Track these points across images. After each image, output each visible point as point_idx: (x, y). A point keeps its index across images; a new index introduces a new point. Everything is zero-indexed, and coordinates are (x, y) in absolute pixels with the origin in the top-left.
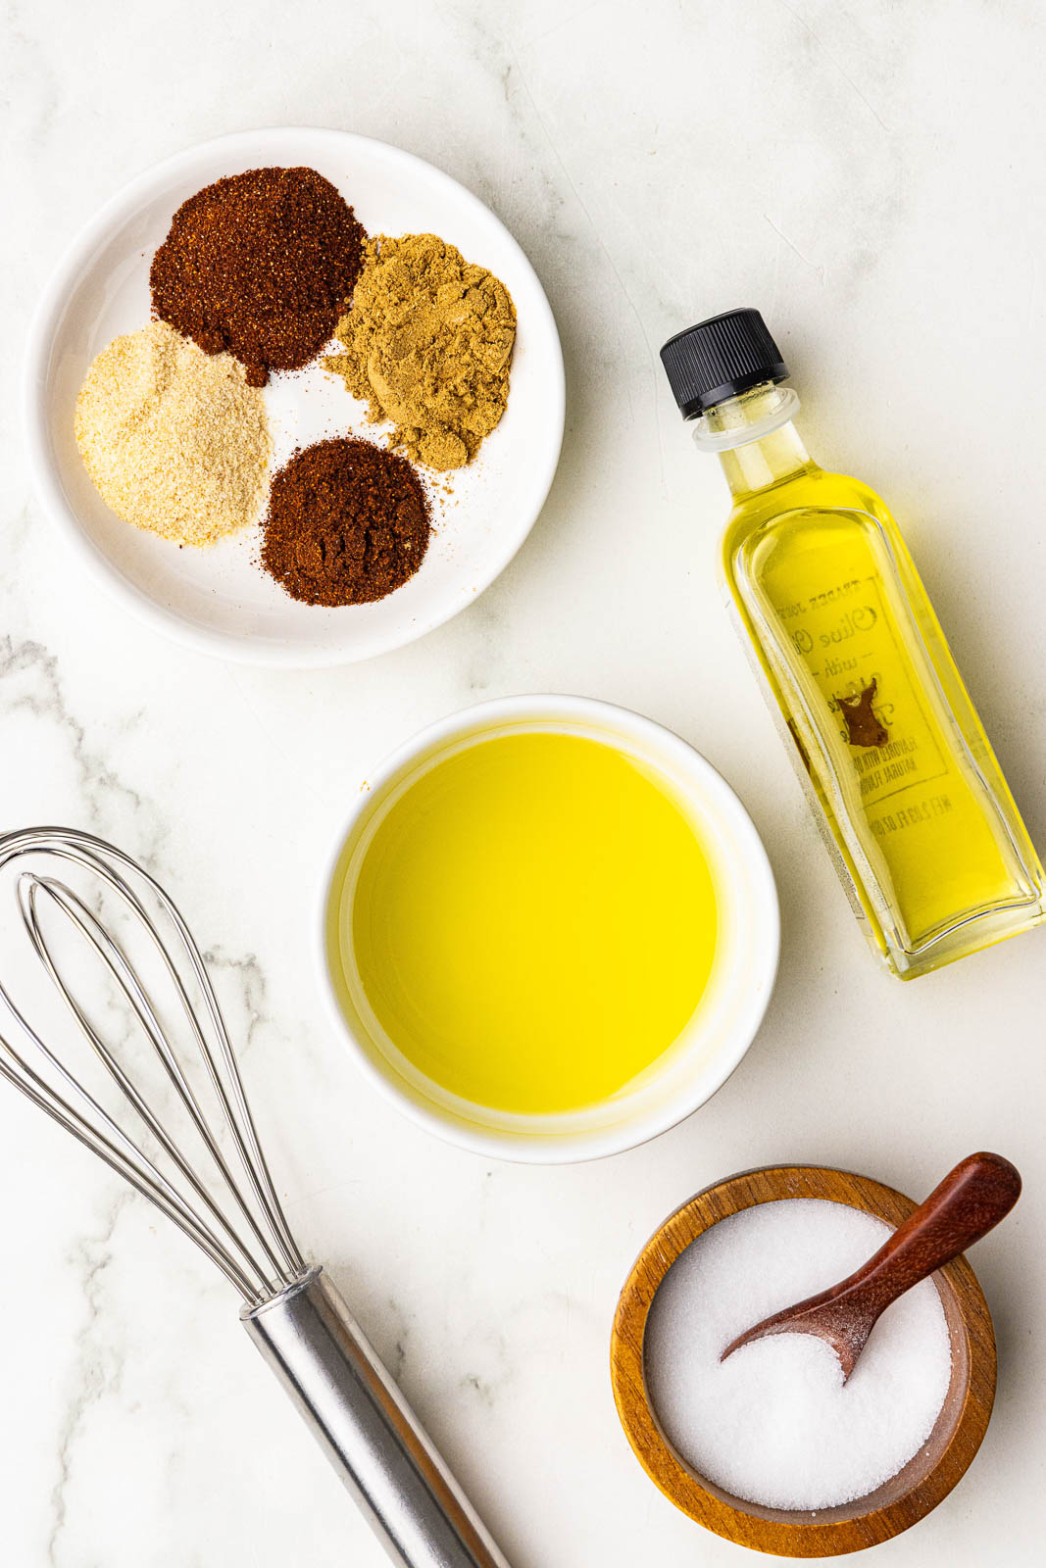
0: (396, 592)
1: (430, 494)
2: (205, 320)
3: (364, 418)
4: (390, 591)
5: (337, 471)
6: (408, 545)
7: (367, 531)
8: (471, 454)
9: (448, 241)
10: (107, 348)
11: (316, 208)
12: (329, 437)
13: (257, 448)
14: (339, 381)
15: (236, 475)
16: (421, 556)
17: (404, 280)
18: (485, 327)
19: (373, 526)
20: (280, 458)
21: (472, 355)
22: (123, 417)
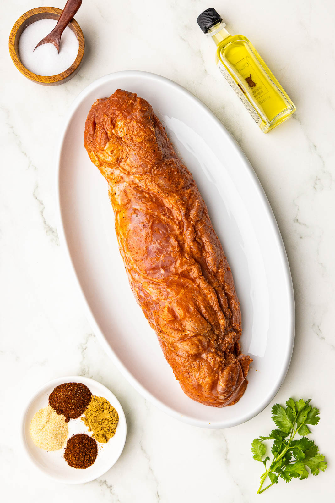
0: (89, 467)
1: (99, 447)
2: (58, 408)
3: (87, 430)
4: (87, 467)
5: (80, 442)
6: (92, 458)
7: (84, 456)
8: (107, 441)
9: (108, 400)
10: (38, 411)
11: (82, 391)
12: (80, 433)
13: (66, 434)
14: (83, 422)
15: (60, 439)
16: (95, 460)
17: (98, 407)
18: (112, 419)
19: (86, 455)
20: (70, 436)
21: (109, 425)
22: (39, 428)
